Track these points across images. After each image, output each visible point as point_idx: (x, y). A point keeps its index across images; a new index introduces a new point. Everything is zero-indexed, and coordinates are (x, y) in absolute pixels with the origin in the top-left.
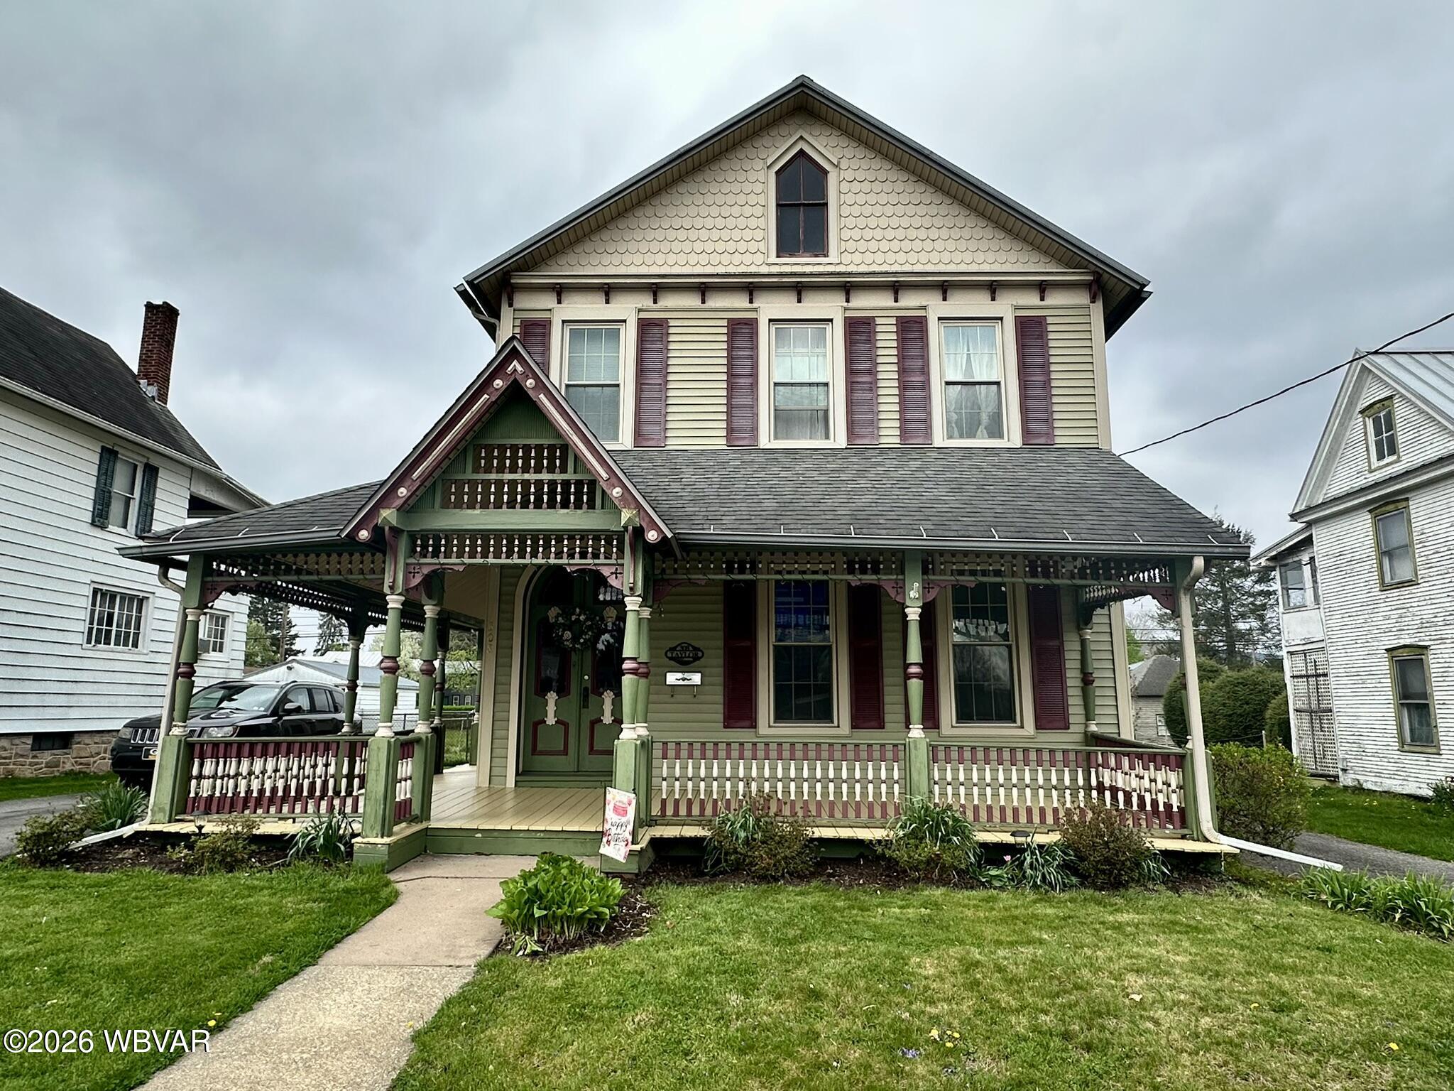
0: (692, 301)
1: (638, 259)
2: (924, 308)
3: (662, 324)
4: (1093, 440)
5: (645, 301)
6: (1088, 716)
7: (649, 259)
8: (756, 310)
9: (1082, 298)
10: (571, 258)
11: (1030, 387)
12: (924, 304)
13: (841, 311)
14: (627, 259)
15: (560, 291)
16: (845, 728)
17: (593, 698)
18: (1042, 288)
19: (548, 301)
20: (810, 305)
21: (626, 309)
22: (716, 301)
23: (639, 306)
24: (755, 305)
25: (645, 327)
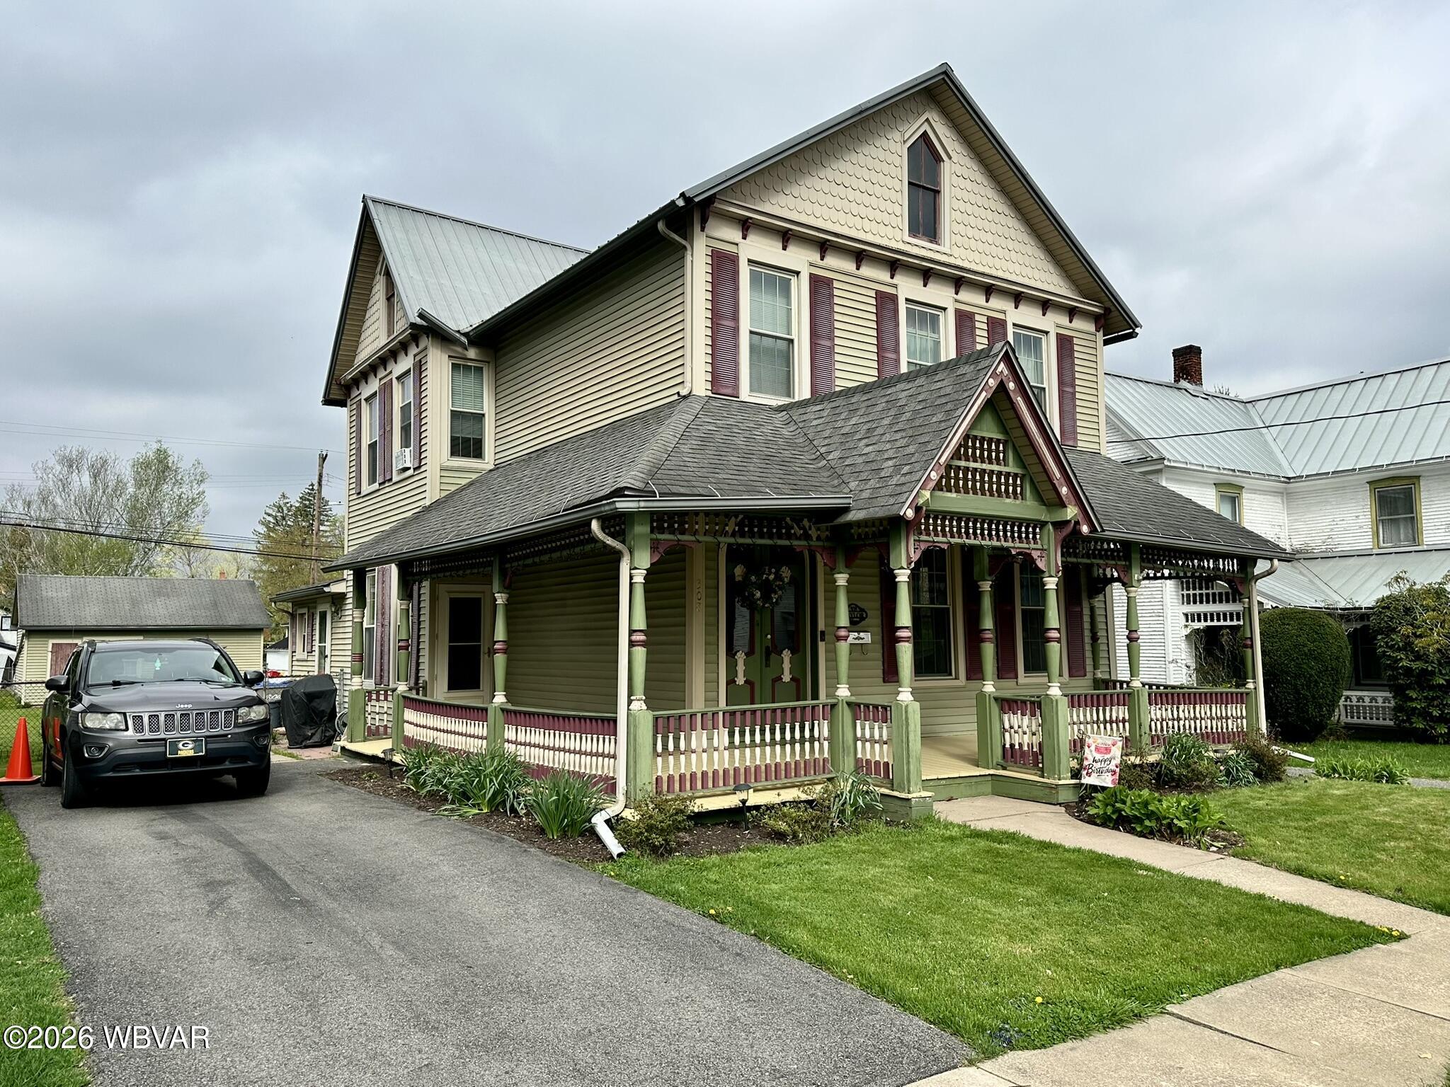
2: (1004, 312)
3: (828, 282)
4: (1096, 446)
6: (1095, 667)
8: (895, 286)
9: (1090, 327)
11: (1066, 395)
12: (1004, 308)
13: (952, 300)
16: (962, 680)
18: (1072, 312)
20: (933, 291)
22: (866, 271)
24: (895, 281)
25: (815, 281)
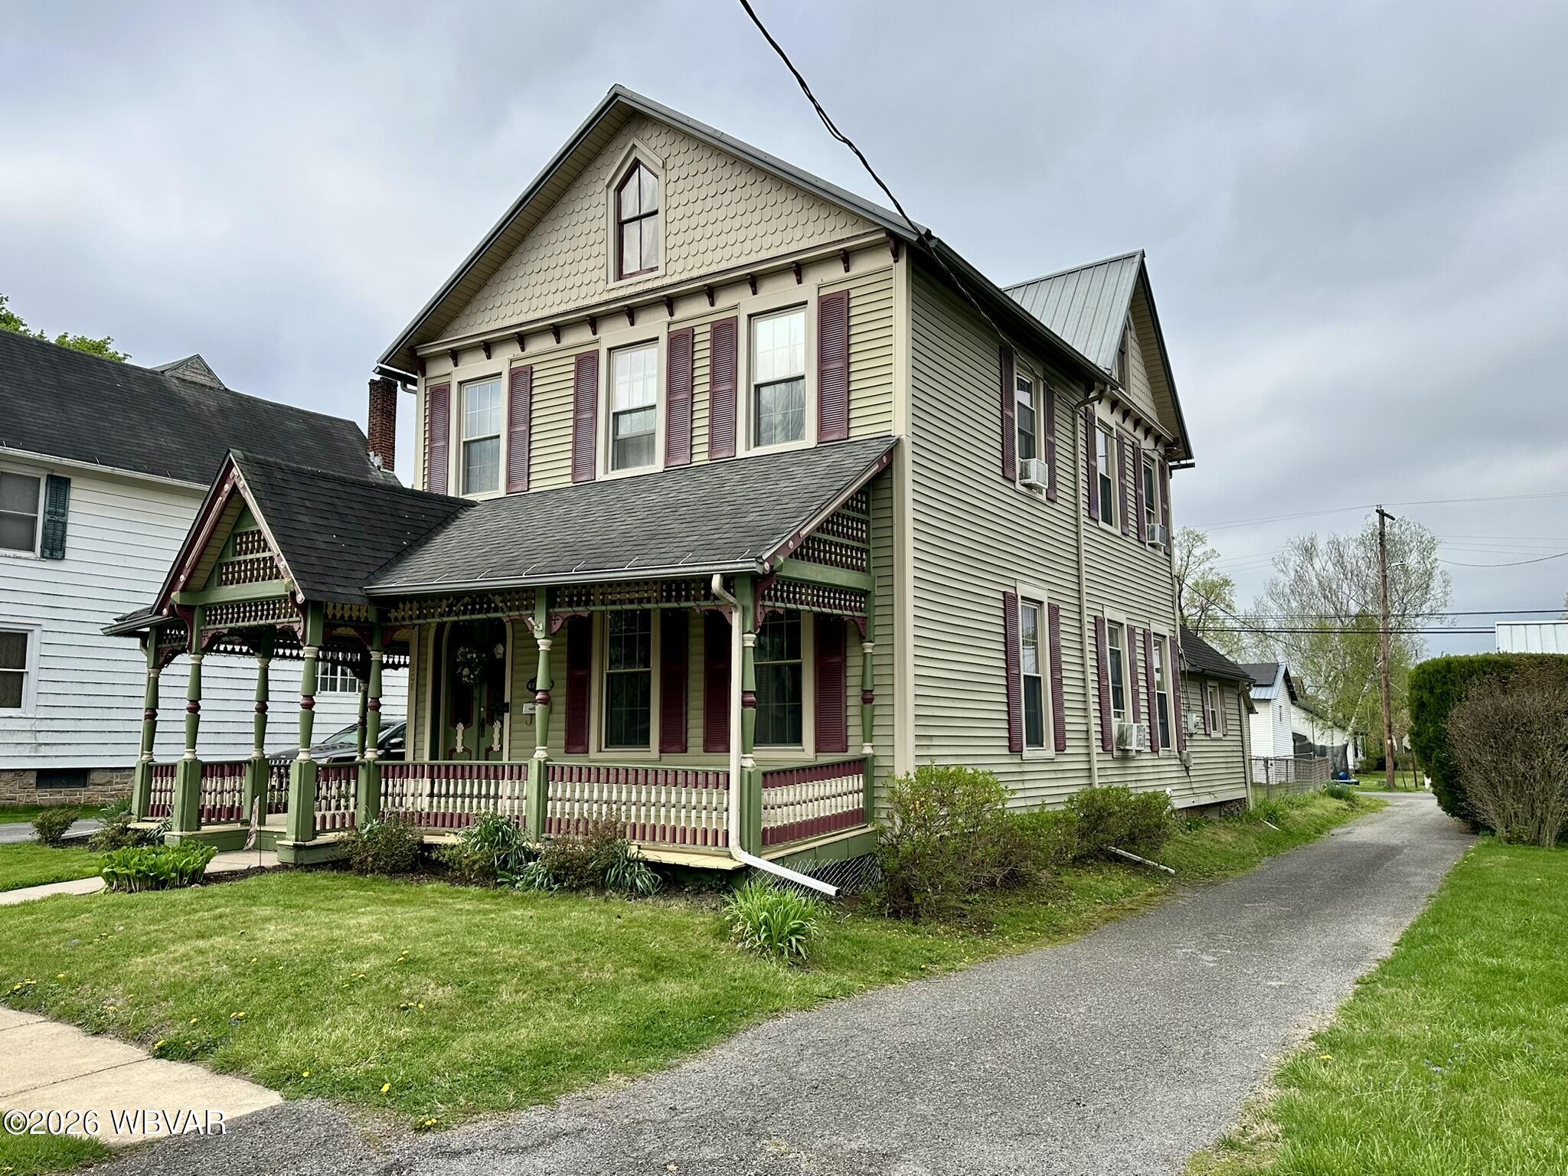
0: (548, 343)
1: (509, 310)
5: (514, 350)
7: (517, 308)
10: (462, 321)
14: (503, 311)
15: (455, 355)
17: (487, 727)
19: (447, 366)
21: (503, 360)
23: (511, 357)
